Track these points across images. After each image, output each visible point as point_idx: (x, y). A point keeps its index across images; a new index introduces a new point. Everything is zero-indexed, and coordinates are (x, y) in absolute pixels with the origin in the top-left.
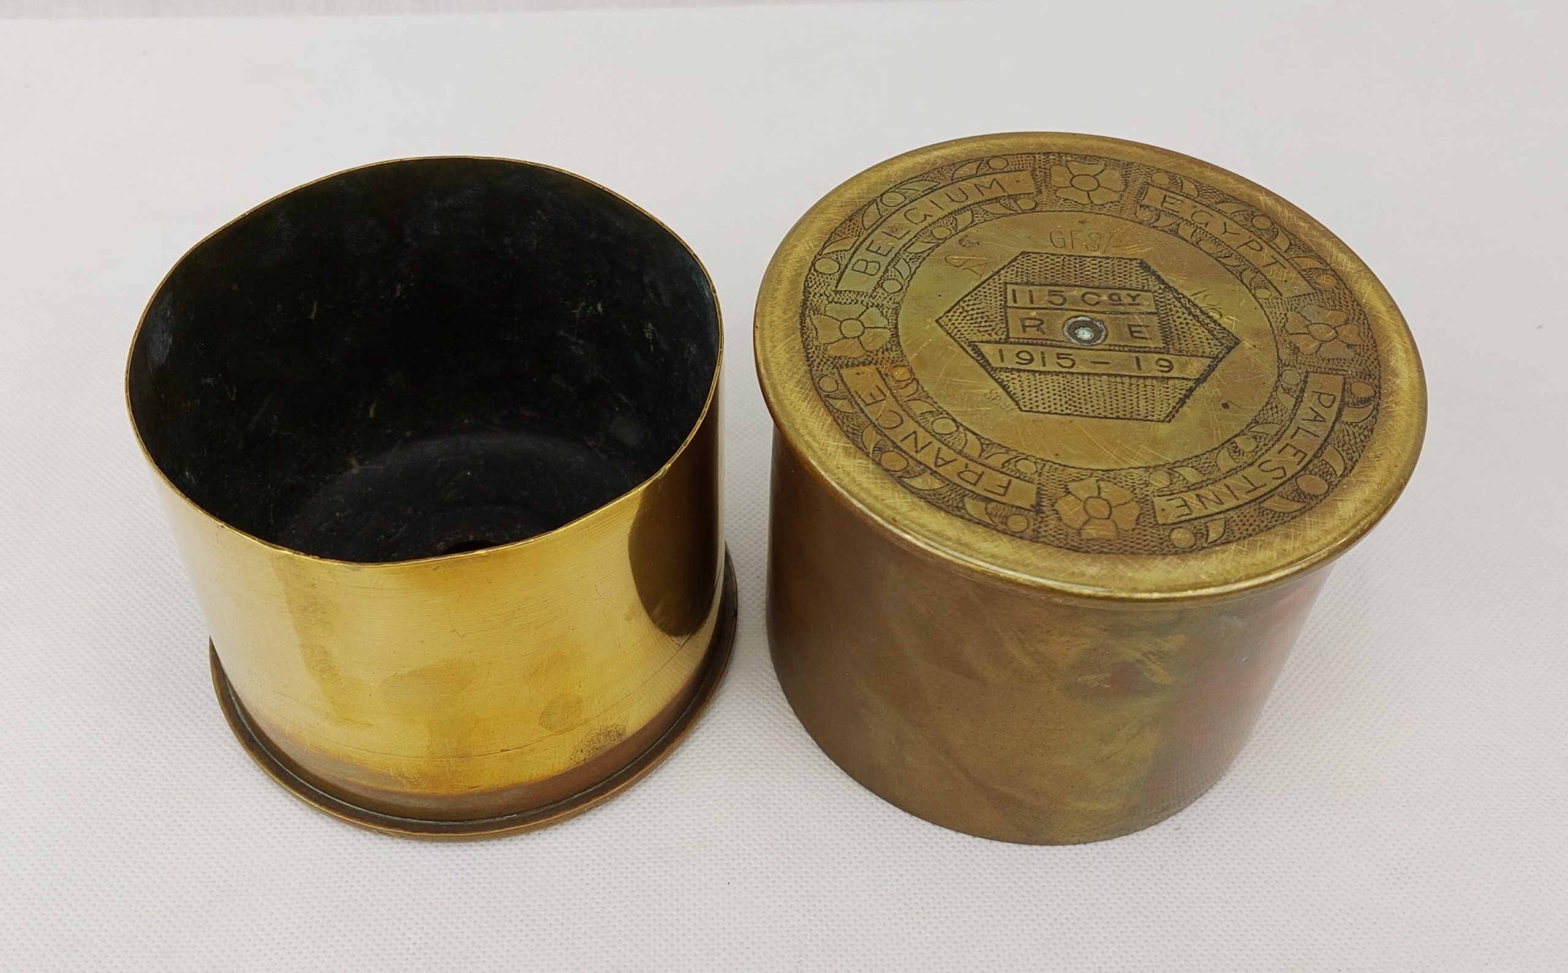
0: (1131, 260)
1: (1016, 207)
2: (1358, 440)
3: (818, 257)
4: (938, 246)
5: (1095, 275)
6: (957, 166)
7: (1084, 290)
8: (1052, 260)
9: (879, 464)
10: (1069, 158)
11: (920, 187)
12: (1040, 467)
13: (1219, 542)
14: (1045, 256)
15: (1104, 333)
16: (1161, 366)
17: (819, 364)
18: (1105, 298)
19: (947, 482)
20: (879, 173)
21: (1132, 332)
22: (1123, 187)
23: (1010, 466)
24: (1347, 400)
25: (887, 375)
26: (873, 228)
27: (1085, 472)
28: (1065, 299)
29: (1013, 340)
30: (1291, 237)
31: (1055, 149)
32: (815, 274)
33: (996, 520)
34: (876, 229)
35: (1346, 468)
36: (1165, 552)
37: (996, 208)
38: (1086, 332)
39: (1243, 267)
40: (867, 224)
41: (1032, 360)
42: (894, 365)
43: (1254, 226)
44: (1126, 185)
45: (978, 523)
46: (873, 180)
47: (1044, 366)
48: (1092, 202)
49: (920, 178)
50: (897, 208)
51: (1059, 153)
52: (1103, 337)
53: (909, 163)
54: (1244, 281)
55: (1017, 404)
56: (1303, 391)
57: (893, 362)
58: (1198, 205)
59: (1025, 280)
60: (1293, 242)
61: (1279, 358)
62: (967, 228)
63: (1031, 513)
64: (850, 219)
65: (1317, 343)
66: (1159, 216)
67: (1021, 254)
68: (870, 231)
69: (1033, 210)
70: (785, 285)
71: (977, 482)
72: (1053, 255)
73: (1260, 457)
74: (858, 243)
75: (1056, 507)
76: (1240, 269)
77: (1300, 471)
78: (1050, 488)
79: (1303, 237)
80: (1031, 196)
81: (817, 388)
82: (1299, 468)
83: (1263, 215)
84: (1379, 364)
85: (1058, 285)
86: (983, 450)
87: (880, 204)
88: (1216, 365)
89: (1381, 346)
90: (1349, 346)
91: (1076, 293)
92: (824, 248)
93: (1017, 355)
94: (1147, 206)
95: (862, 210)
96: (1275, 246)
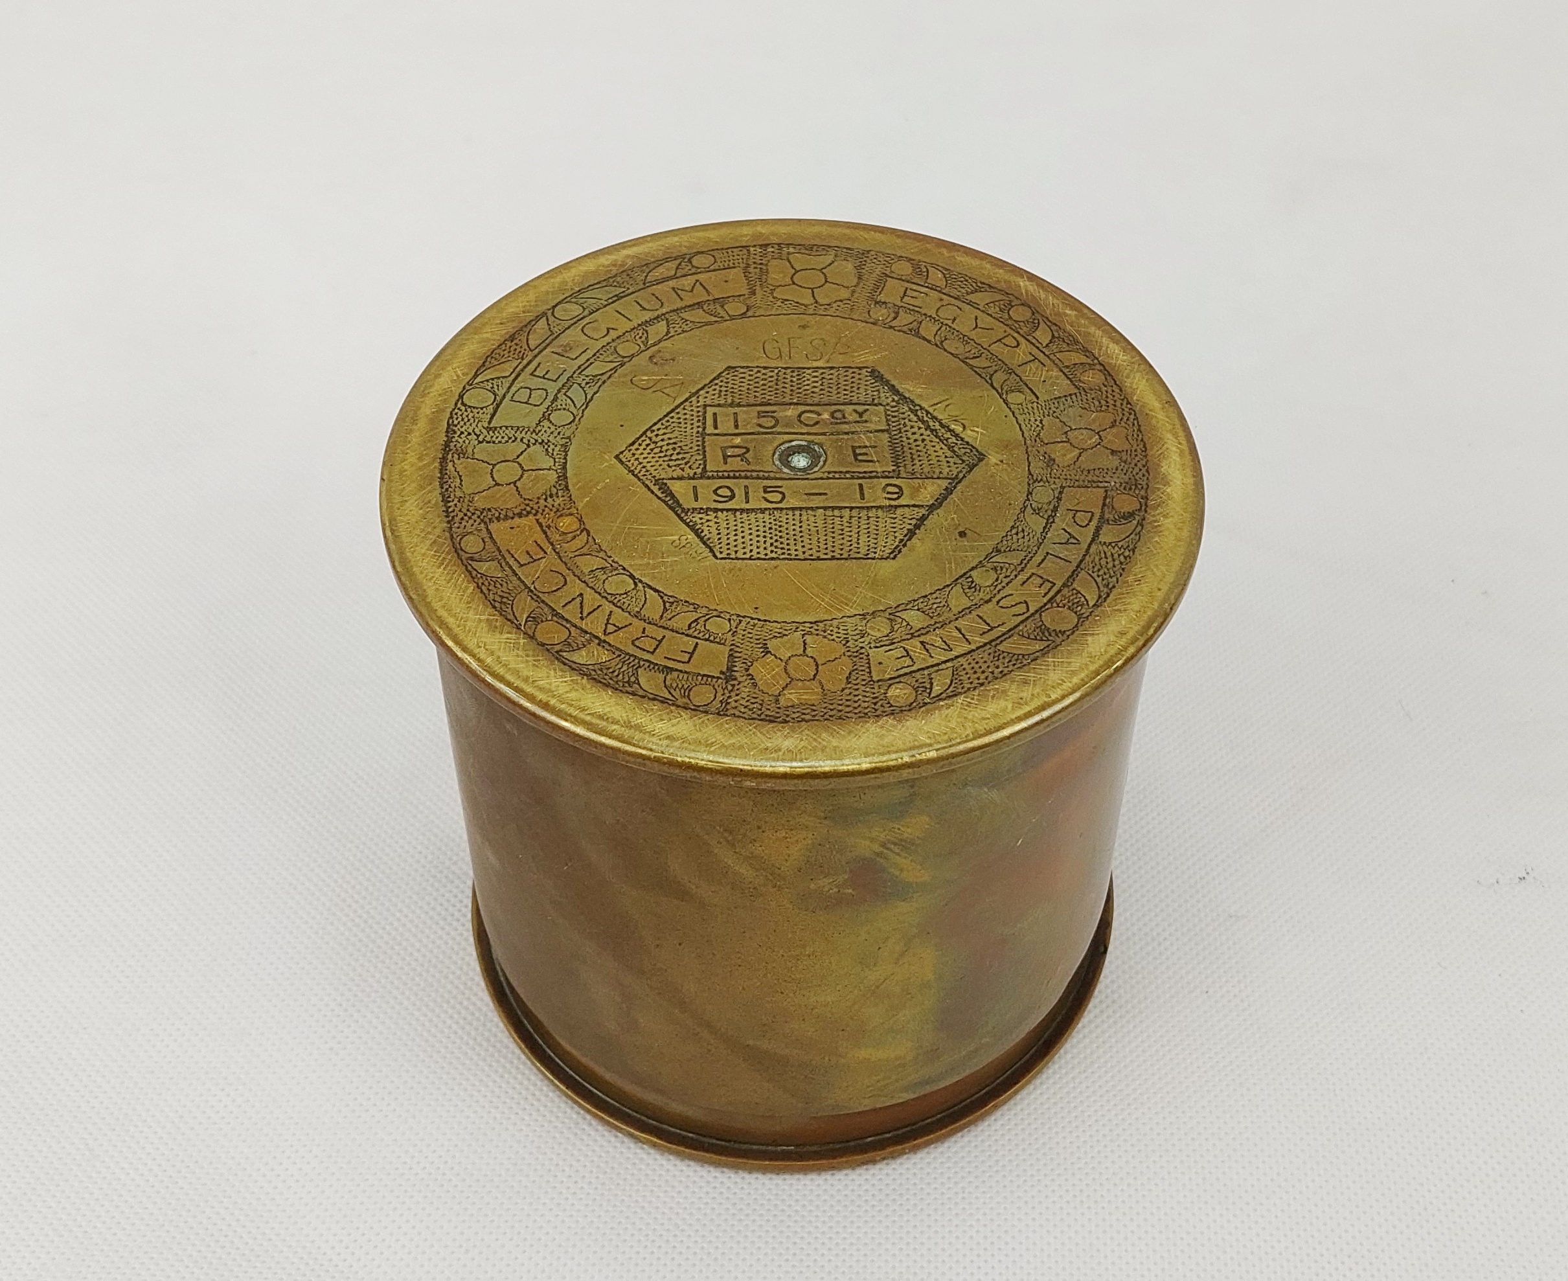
0: (860, 368)
1: (723, 313)
2: (1117, 562)
3: (468, 387)
4: (622, 365)
5: (816, 390)
6: (652, 266)
7: (802, 408)
8: (764, 374)
9: (532, 637)
10: (791, 250)
11: (603, 295)
12: (734, 624)
13: (944, 695)
14: (756, 370)
15: (822, 459)
16: (888, 493)
17: (462, 519)
18: (826, 416)
19: (617, 653)
20: (552, 280)
21: (856, 455)
22: (856, 280)
23: (698, 627)
24: (1106, 516)
25: (549, 527)
26: (541, 347)
27: (788, 627)
28: (777, 421)
29: (710, 474)
30: (1053, 328)
31: (775, 240)
32: (463, 408)
33: (676, 694)
34: (545, 348)
35: (1100, 597)
36: (878, 713)
37: (698, 315)
38: (802, 459)
39: (995, 368)
40: (532, 343)
41: (732, 497)
42: (559, 514)
43: (1011, 318)
44: (859, 278)
45: (654, 699)
46: (544, 289)
47: (747, 502)
48: (816, 302)
49: (604, 284)
50: (572, 322)
51: (779, 245)
52: (821, 463)
53: (590, 266)
54: (995, 385)
55: (712, 551)
56: (1055, 509)
57: (558, 510)
58: (944, 297)
59: (729, 401)
60: (1056, 334)
61: (1030, 473)
62: (660, 341)
63: (720, 681)
64: (512, 338)
65: (1077, 452)
66: (897, 313)
67: (725, 370)
68: (537, 351)
69: (743, 315)
70: (422, 424)
71: (655, 649)
72: (765, 368)
73: (999, 591)
74: (520, 367)
75: (750, 672)
76: (991, 370)
77: (1045, 604)
78: (747, 650)
79: (1068, 327)
80: (742, 298)
81: (457, 550)
82: (1045, 600)
83: (1022, 304)
84: (1147, 471)
85: (770, 404)
86: (665, 609)
87: (551, 319)
88: (955, 487)
89: (1152, 449)
90: (1113, 452)
91: (791, 412)
92: (476, 376)
93: (715, 492)
94: (884, 303)
95: (527, 327)
96: (1034, 341)
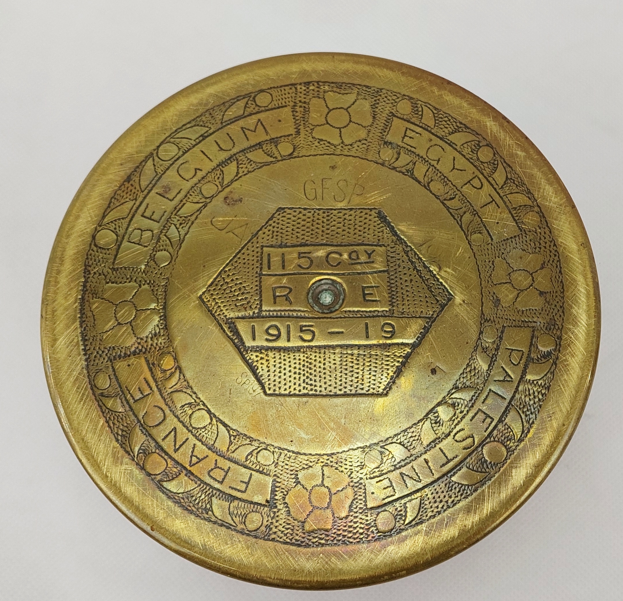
0: (371, 210)
1: (277, 154)
2: (537, 400)
3: (99, 228)
4: (205, 206)
5: (339, 230)
6: (227, 105)
7: (330, 249)
8: (304, 215)
9: (143, 468)
10: (327, 88)
11: (194, 134)
12: (276, 456)
13: (414, 523)
14: (298, 211)
15: (342, 297)
16: (385, 331)
17: (95, 357)
18: (345, 256)
19: (199, 482)
20: (157, 120)
21: (364, 295)
22: (371, 120)
23: (252, 459)
24: (532, 356)
25: (153, 364)
26: (149, 188)
27: (313, 459)
28: (312, 261)
29: (264, 313)
30: (508, 169)
31: (315, 78)
32: (95, 249)
33: (237, 520)
34: (151, 190)
35: (523, 432)
36: (370, 538)
37: (258, 156)
38: (328, 296)
39: (464, 209)
40: (144, 184)
41: (278, 336)
42: (161, 352)
43: (478, 159)
44: (374, 118)
45: (222, 525)
46: (151, 128)
47: (289, 340)
48: (343, 142)
49: (193, 123)
50: (170, 162)
51: (318, 82)
52: (341, 301)
53: (183, 105)
54: (463, 226)
55: (263, 388)
56: (497, 349)
57: (160, 349)
58: (433, 137)
59: (279, 243)
60: (509, 177)
61: (482, 313)
62: (232, 182)
63: (266, 509)
64: (128, 179)
65: (516, 292)
66: (399, 154)
67: (277, 211)
68: (146, 191)
69: (291, 156)
70: (67, 266)
71: (224, 479)
72: (305, 209)
73: (457, 424)
74: (134, 208)
75: (286, 501)
76: (461, 212)
77: (486, 438)
78: (283, 479)
79: (518, 169)
80: (290, 138)
81: (93, 387)
82: (486, 434)
83: (487, 145)
84: (563, 312)
85: (307, 245)
86: (231, 443)
87: (156, 158)
88: (431, 326)
89: (567, 292)
90: (541, 293)
91: (321, 253)
92: (104, 217)
93: (267, 331)
94: (390, 143)
95: (139, 168)
96: (493, 182)
